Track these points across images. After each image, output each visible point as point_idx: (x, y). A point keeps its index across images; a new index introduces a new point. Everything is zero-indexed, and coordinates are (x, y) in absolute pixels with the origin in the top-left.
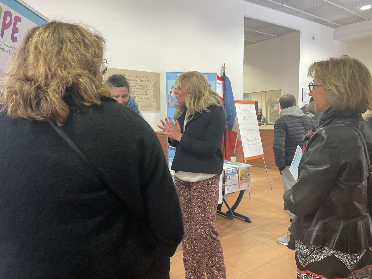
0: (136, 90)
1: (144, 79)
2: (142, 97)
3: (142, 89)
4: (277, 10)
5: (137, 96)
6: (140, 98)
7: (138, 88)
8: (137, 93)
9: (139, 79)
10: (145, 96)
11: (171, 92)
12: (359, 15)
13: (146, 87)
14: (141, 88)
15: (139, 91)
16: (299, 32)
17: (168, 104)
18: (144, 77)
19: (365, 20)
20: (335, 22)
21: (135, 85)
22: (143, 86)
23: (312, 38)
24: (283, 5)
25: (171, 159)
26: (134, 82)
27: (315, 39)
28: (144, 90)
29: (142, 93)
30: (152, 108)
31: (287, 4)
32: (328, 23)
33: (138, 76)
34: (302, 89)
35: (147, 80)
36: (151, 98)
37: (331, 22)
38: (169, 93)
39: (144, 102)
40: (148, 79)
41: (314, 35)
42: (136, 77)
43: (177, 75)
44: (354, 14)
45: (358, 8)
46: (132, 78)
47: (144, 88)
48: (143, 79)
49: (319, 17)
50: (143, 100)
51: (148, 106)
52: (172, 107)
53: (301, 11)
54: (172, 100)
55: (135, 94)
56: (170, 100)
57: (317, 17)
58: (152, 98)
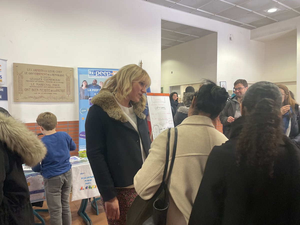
0: (48, 83)
1: (57, 74)
2: (55, 89)
3: (55, 82)
4: (193, 13)
5: (49, 88)
6: (52, 91)
7: (50, 81)
8: (49, 86)
9: (51, 73)
10: (58, 89)
11: (82, 86)
12: (269, 18)
13: (59, 80)
14: (53, 81)
15: (51, 84)
16: (216, 33)
17: (80, 96)
18: (57, 72)
19: (276, 22)
20: (249, 24)
21: (47, 78)
22: (55, 80)
23: (229, 39)
24: (197, 9)
25: (81, 147)
26: (45, 76)
27: (232, 39)
28: (56, 84)
29: (54, 86)
30: (66, 99)
31: (200, 9)
32: (243, 25)
33: (50, 71)
34: (220, 82)
35: (59, 74)
36: (64, 90)
37: (246, 24)
38: (81, 86)
39: (56, 94)
40: (61, 74)
41: (231, 36)
42: (47, 71)
43: (89, 70)
44: (264, 17)
45: (265, 11)
46: (44, 72)
47: (57, 82)
48: (55, 73)
49: (234, 19)
50: (55, 92)
51: (60, 98)
52: (83, 99)
53: (215, 15)
54: (84, 93)
55: (47, 87)
56: (81, 93)
57: (231, 20)
58: (66, 91)
